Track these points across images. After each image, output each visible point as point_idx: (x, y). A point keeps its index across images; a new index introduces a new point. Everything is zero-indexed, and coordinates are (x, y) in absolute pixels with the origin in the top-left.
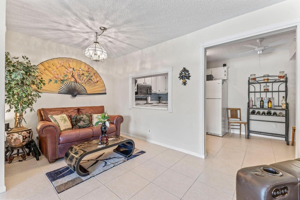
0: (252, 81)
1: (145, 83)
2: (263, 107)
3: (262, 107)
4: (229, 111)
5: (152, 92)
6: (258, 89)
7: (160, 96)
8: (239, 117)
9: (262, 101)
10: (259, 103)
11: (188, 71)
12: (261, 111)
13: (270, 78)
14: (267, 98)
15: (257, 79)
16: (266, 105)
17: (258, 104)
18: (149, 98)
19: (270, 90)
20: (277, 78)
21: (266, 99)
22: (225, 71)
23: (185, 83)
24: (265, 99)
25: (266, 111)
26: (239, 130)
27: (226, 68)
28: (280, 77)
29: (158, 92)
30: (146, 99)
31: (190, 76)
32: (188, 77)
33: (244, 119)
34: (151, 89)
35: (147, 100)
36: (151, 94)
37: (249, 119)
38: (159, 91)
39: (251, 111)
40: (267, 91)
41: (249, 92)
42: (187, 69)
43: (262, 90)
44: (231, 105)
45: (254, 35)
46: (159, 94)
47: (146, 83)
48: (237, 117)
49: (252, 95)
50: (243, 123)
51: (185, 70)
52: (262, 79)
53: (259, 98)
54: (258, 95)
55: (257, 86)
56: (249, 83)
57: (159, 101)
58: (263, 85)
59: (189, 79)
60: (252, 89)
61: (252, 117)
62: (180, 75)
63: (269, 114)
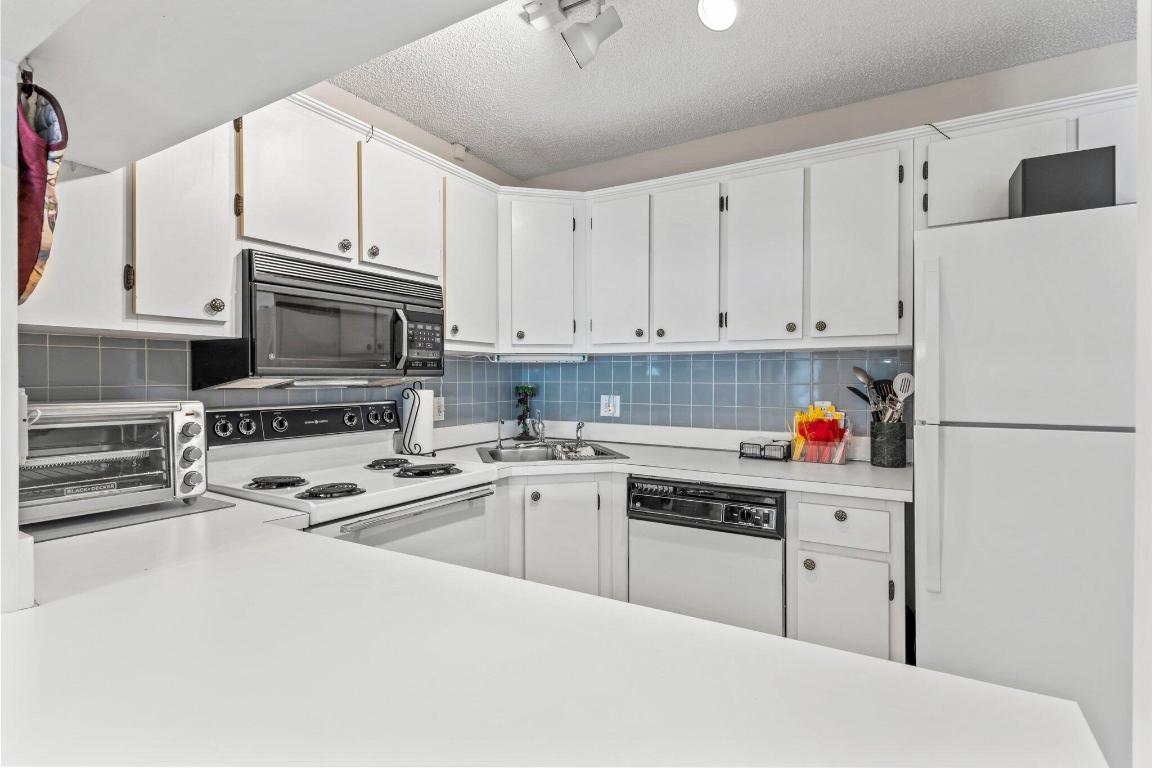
1: (366, 248)
5: (448, 347)
7: (527, 380)
18: (425, 404)
29: (506, 347)
30: (392, 417)
34: (440, 320)
35: (398, 424)
36: (436, 366)
38: (521, 336)
46: (519, 366)
47: (374, 252)
57: (522, 419)
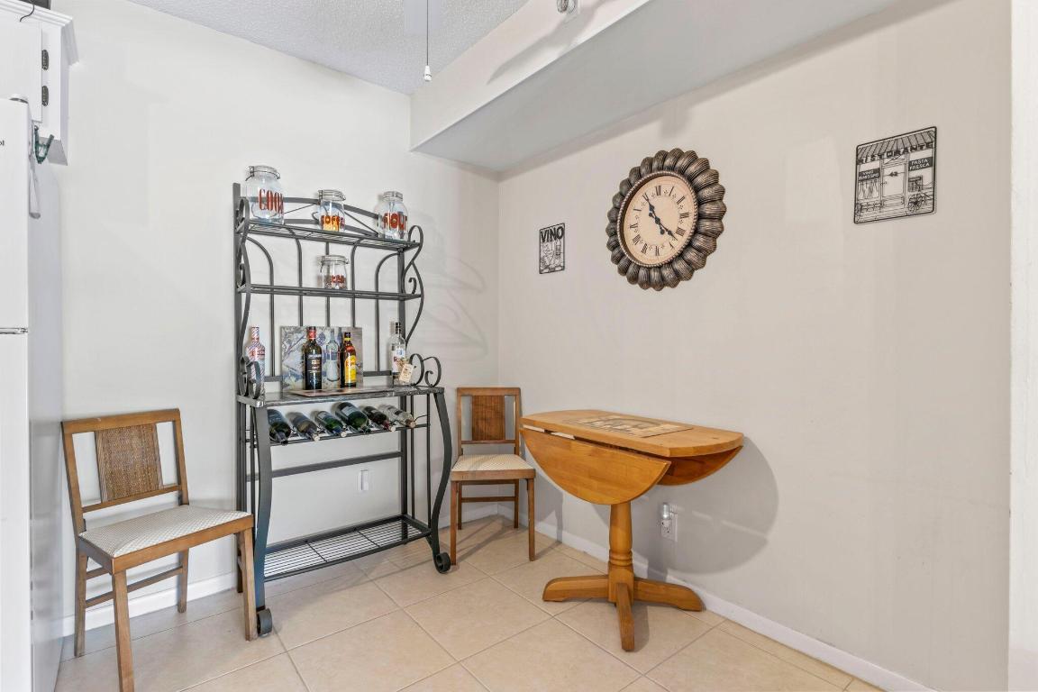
2: (319, 386)
3: (312, 384)
4: (84, 444)
9: (311, 346)
10: (297, 359)
14: (333, 331)
15: (285, 209)
16: (331, 372)
17: (291, 370)
21: (327, 333)
22: (45, 55)
24: (323, 337)
41: (243, 289)
43: (310, 281)
52: (309, 210)
53: (297, 330)
54: (287, 310)
56: (243, 229)
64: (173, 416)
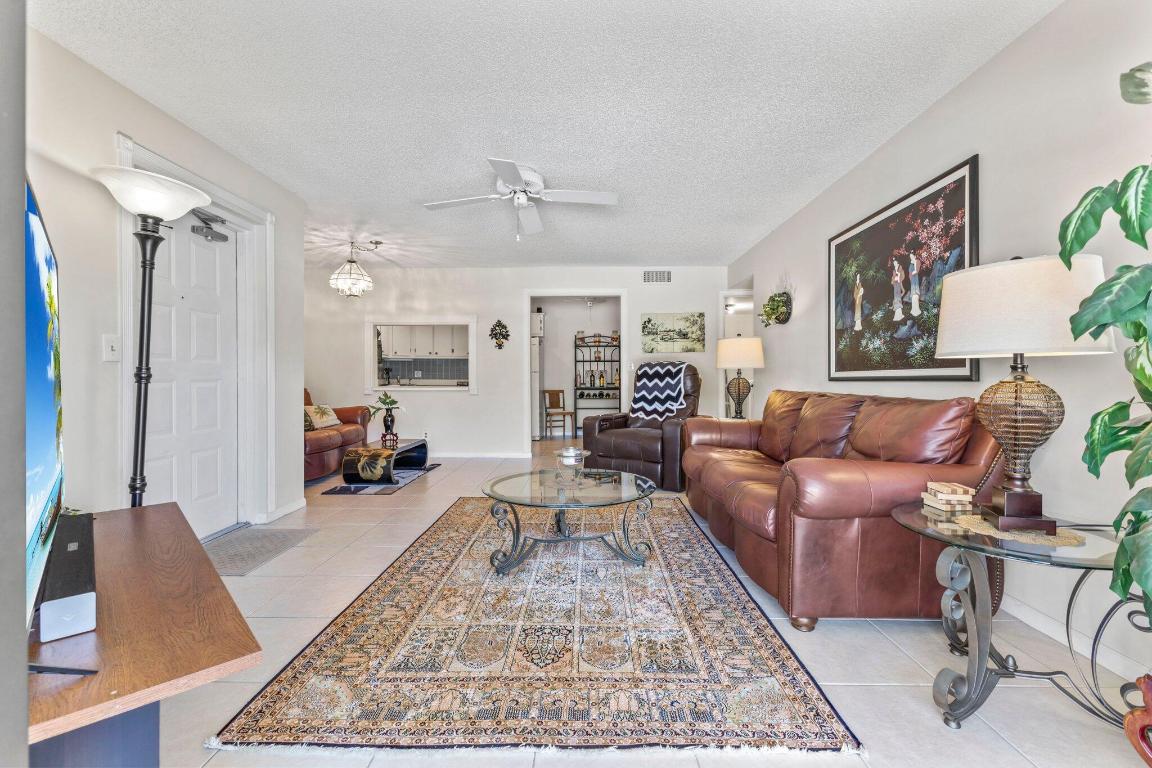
0: (580, 342)
2: (594, 386)
3: (592, 382)
4: (547, 394)
6: (587, 358)
8: (561, 405)
9: (592, 375)
10: (588, 379)
11: (505, 328)
12: (592, 392)
13: (602, 339)
15: (587, 340)
16: (597, 383)
17: (588, 381)
19: (602, 359)
20: (609, 340)
21: (597, 372)
22: (541, 321)
23: (500, 346)
25: (597, 392)
26: (562, 429)
27: (541, 315)
28: (613, 339)
31: (508, 335)
32: (506, 337)
33: (570, 408)
37: (576, 409)
39: (581, 393)
40: (598, 360)
41: (576, 361)
42: (504, 322)
43: (593, 359)
44: (550, 386)
45: (575, 294)
48: (559, 407)
49: (580, 365)
50: (568, 413)
51: (499, 324)
52: (592, 340)
53: (589, 371)
54: (587, 366)
55: (586, 350)
56: (577, 346)
58: (594, 349)
59: (506, 339)
60: (580, 358)
61: (582, 403)
62: (492, 331)
63: (601, 396)
64: (562, 392)
